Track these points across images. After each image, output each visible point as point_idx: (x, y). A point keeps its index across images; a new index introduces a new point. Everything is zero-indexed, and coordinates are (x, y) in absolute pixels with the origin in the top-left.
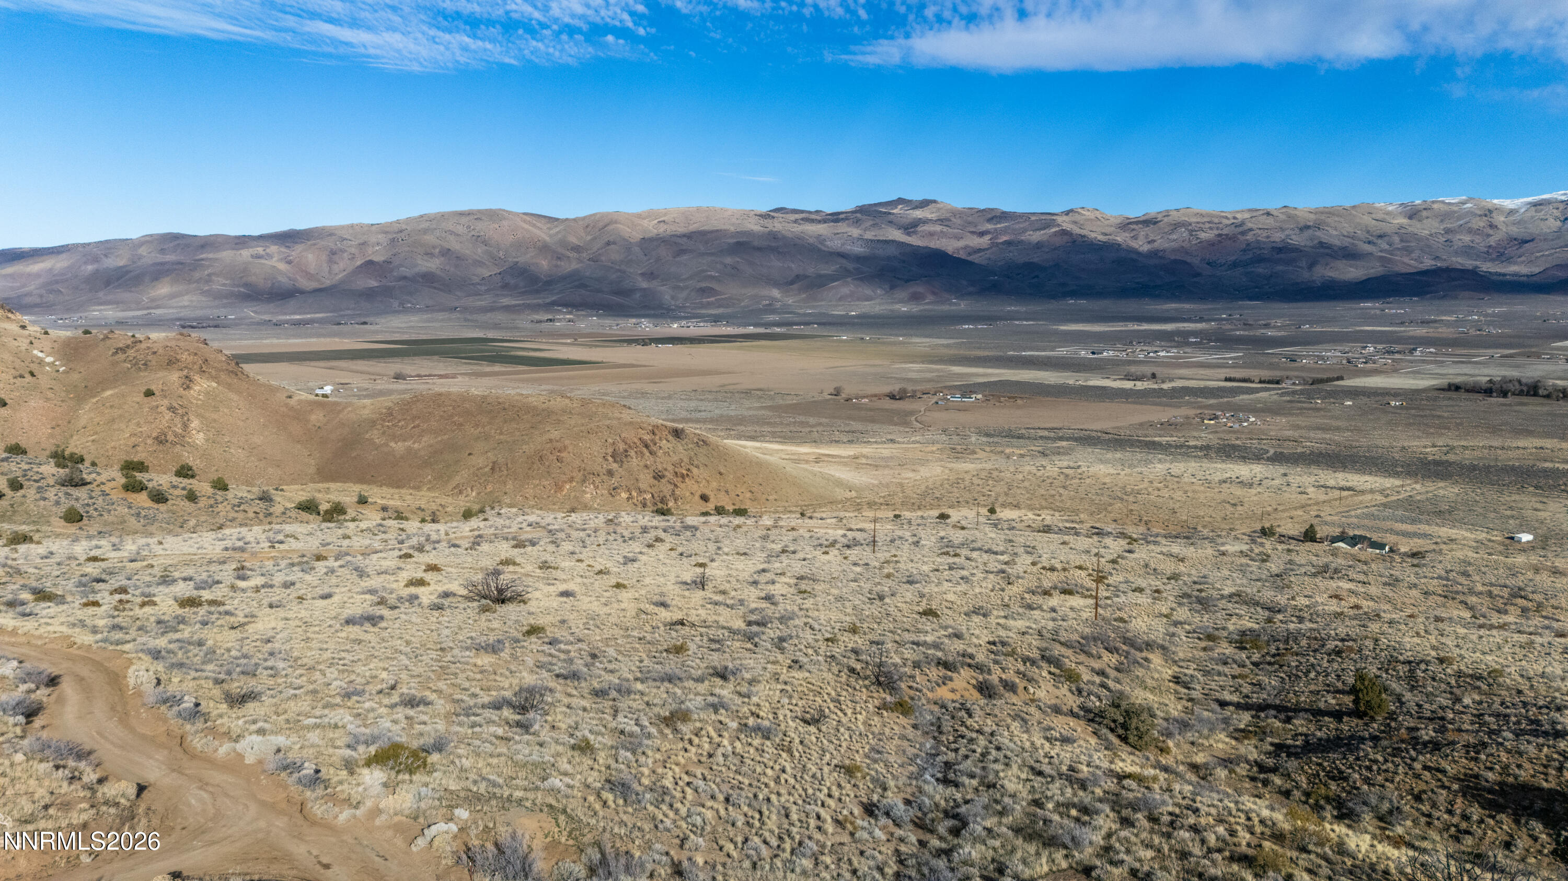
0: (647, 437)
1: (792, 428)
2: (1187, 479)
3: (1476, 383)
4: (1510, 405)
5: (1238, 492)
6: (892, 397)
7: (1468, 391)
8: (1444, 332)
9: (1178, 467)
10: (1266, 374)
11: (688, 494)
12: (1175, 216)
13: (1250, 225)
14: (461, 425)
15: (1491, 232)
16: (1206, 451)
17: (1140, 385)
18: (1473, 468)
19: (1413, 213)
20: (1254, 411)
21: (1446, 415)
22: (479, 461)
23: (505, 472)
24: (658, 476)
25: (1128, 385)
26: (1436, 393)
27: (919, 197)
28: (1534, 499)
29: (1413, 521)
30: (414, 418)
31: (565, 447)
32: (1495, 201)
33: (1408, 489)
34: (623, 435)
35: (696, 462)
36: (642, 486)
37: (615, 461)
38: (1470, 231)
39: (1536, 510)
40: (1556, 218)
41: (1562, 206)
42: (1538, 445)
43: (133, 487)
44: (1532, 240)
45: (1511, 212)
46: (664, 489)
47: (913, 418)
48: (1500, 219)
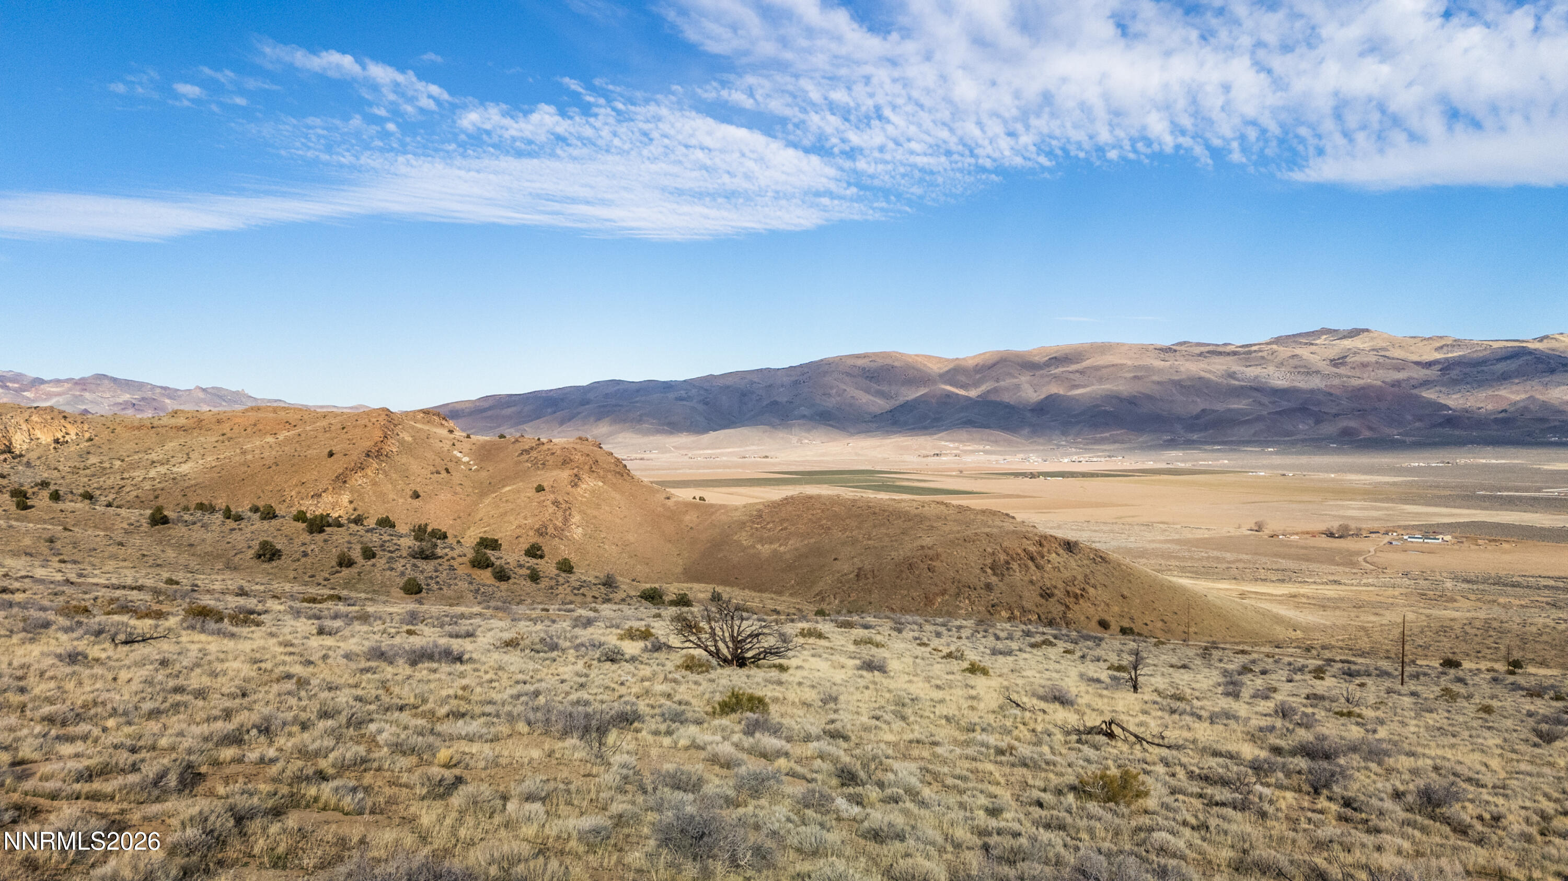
0: (1032, 549)
1: (1204, 563)
6: (1330, 535)
11: (1083, 618)
14: (829, 528)
22: (844, 567)
23: (871, 580)
24: (1046, 595)
30: (783, 520)
31: (938, 556)
34: (1005, 544)
35: (1092, 581)
36: (1027, 605)
37: (995, 574)
43: (480, 563)
46: (1053, 609)
47: (1361, 559)
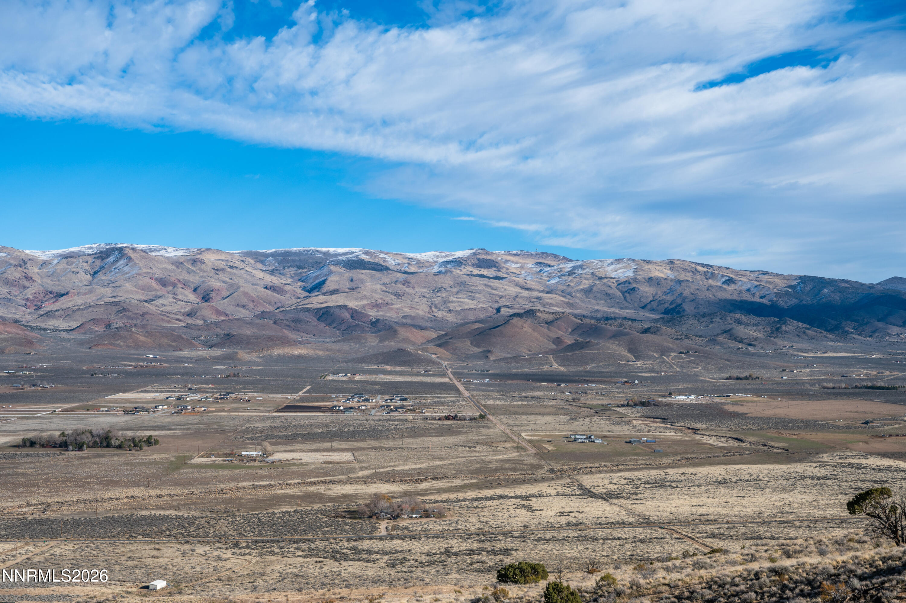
3: (50, 437)
4: (88, 458)
7: (43, 446)
15: (27, 284)
18: (76, 523)
21: (29, 471)
26: (12, 451)
28: (147, 547)
32: (28, 252)
33: (22, 551)
38: (6, 283)
39: (153, 557)
40: (86, 272)
41: (90, 260)
42: (129, 494)
44: (67, 294)
45: (44, 264)
48: (34, 271)
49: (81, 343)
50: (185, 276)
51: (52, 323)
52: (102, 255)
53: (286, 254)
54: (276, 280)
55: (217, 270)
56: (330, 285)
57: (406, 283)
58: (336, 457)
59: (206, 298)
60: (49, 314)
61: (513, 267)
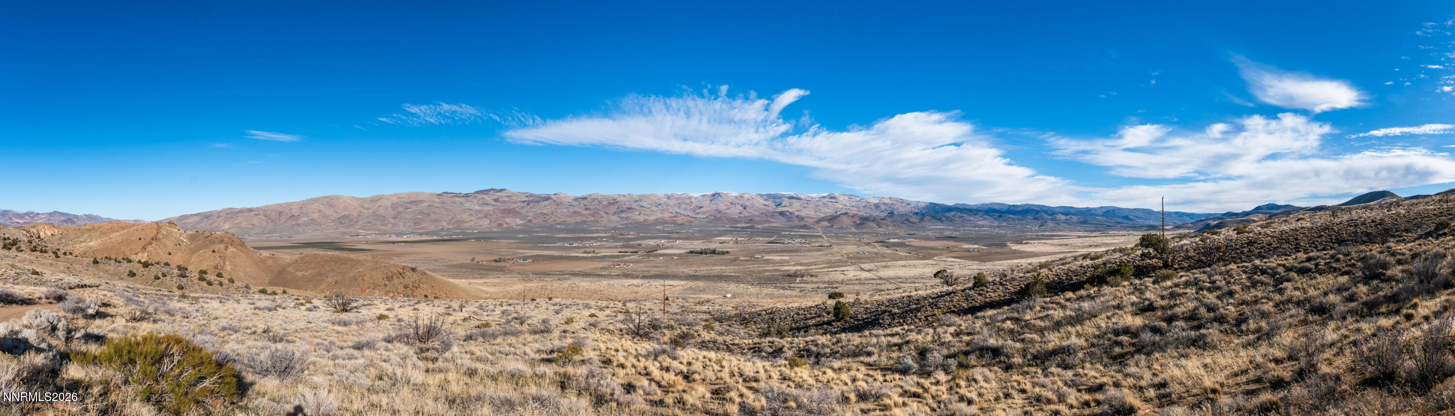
0: (401, 271)
1: (457, 273)
2: (616, 285)
3: (697, 250)
4: (708, 257)
5: (636, 289)
6: (496, 261)
7: (695, 253)
8: (683, 236)
9: (612, 282)
10: (632, 250)
12: (594, 196)
13: (618, 200)
14: (324, 266)
16: (618, 276)
17: (590, 255)
18: (705, 276)
19: (669, 198)
20: (632, 262)
21: (691, 260)
22: (330, 280)
23: (341, 284)
24: (406, 287)
25: (585, 255)
26: (686, 254)
27: (498, 187)
29: (695, 294)
30: (306, 263)
31: (365, 275)
32: (691, 194)
33: (689, 284)
34: (391, 270)
35: (422, 281)
36: (399, 291)
37: (387, 280)
38: (685, 204)
40: (709, 200)
41: (710, 196)
42: (720, 268)
44: (703, 207)
45: (696, 198)
46: (408, 292)
47: (505, 269)
48: (693, 200)
49: (707, 222)
50: (738, 201)
51: (698, 216)
52: (713, 195)
53: (770, 194)
54: (766, 203)
55: (748, 200)
56: (783, 204)
57: (807, 204)
58: (784, 258)
59: (745, 208)
60: (697, 213)
61: (841, 199)
